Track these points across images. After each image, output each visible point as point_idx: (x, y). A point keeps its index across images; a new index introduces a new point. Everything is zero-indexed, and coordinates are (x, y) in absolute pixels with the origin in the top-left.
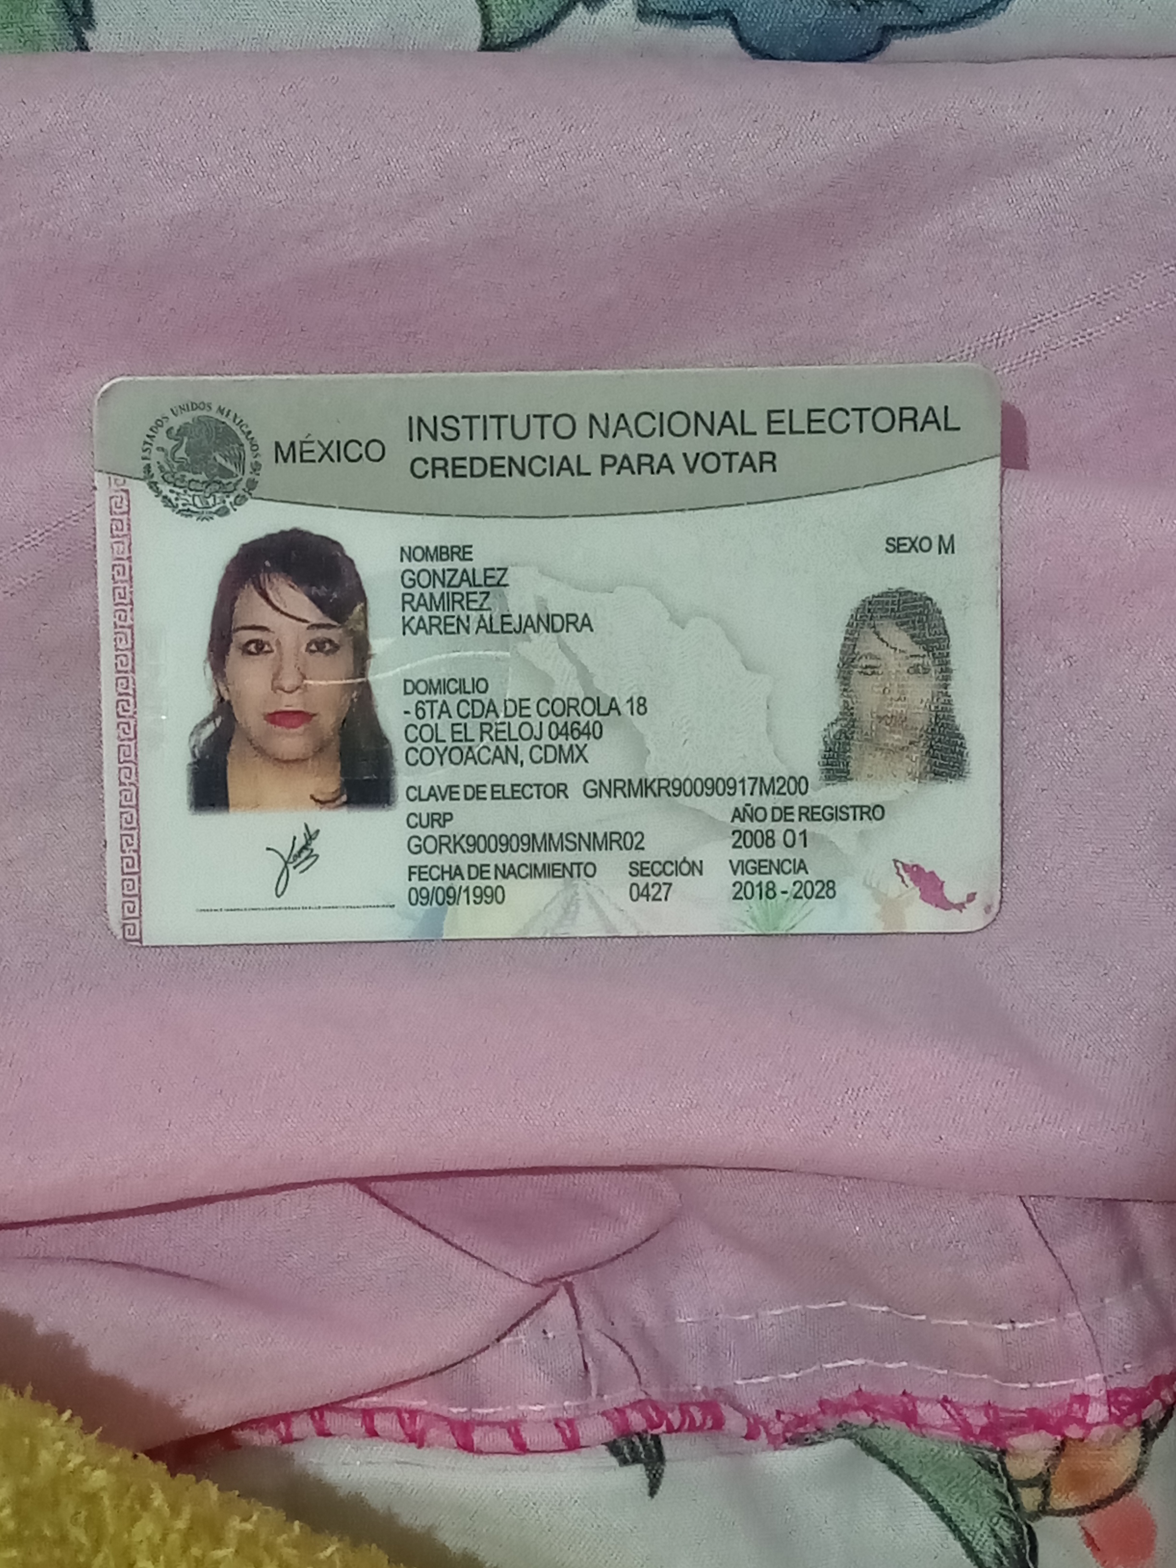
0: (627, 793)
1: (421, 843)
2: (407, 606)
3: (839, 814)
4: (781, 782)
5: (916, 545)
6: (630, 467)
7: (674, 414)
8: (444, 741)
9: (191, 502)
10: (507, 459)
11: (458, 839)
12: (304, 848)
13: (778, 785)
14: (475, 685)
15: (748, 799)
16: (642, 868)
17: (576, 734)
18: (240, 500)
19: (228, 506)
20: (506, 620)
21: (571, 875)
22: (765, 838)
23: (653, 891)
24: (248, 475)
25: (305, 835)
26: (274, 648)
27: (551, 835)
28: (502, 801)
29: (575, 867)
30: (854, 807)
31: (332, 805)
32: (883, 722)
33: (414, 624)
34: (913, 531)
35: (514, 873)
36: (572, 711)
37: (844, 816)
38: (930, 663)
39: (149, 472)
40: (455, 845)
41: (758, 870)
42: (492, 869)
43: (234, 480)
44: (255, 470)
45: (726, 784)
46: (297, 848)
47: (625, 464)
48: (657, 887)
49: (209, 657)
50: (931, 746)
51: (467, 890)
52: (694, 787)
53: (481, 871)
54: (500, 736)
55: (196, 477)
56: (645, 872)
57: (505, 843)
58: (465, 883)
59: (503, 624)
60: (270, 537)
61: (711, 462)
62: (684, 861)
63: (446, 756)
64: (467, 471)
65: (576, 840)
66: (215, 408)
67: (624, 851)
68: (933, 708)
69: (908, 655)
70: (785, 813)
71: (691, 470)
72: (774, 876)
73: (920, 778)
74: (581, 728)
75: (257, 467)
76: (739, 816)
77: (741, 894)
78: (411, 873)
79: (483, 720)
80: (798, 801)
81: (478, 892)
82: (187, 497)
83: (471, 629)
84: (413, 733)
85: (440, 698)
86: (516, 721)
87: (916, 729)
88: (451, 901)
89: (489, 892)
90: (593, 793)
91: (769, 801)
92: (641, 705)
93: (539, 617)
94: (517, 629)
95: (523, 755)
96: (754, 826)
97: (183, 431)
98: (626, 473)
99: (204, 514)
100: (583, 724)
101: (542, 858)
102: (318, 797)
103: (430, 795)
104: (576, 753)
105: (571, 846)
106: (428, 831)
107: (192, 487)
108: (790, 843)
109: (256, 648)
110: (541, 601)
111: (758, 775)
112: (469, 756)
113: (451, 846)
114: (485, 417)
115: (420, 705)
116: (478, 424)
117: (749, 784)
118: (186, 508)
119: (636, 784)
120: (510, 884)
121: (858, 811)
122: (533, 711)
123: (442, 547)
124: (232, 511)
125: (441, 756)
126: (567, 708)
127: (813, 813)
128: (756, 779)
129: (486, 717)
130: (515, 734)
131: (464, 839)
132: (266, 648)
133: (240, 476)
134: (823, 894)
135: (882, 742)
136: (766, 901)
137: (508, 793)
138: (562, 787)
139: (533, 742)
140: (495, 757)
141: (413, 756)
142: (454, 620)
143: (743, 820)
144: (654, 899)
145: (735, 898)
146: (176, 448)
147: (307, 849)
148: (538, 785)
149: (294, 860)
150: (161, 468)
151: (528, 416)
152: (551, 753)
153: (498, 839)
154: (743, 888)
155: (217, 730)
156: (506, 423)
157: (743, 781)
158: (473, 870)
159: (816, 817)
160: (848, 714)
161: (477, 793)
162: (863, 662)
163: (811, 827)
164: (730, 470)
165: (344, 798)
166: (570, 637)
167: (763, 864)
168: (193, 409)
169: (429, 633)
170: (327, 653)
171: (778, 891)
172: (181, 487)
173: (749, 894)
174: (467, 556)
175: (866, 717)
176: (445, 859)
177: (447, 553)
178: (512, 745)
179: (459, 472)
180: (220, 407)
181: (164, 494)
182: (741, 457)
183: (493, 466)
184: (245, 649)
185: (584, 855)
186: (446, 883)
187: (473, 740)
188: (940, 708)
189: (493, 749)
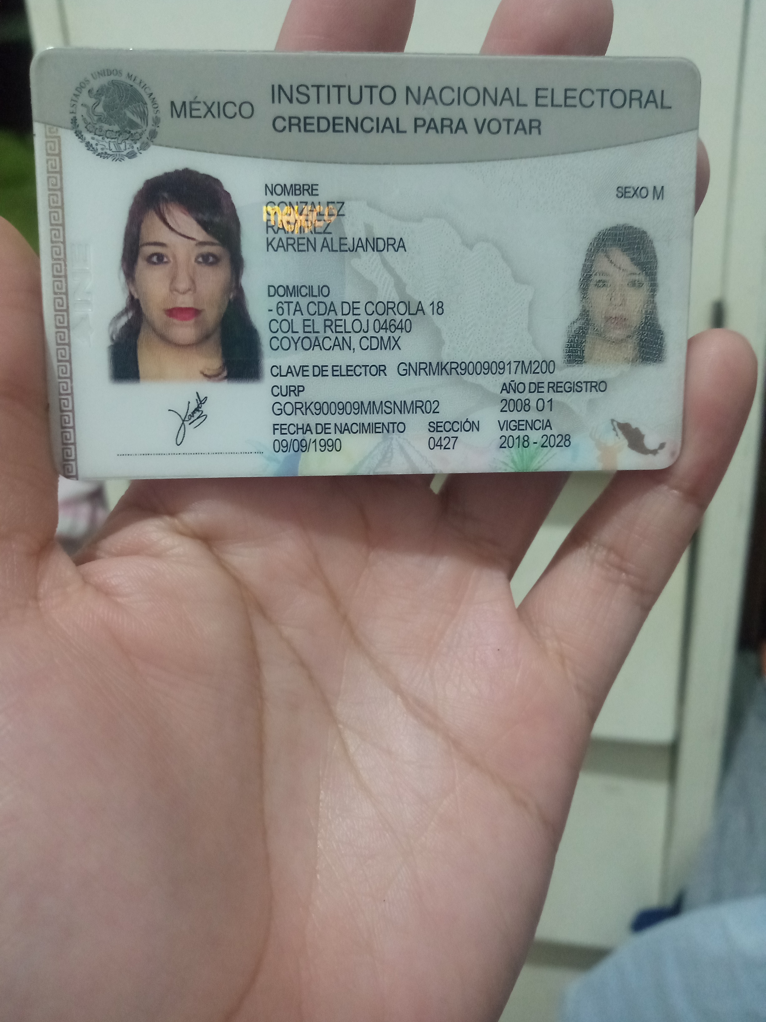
0: (428, 373)
1: (282, 407)
2: (270, 229)
3: (576, 387)
4: (537, 364)
5: (638, 192)
6: (436, 128)
7: (468, 88)
8: (297, 332)
9: (107, 147)
10: (345, 120)
11: (308, 405)
12: (197, 410)
13: (534, 367)
14: (320, 290)
15: (513, 377)
16: (438, 426)
17: (393, 328)
18: (145, 147)
19: (135, 150)
20: (343, 242)
21: (388, 431)
22: (524, 404)
23: (444, 443)
24: (150, 127)
25: (197, 400)
26: (171, 259)
27: (374, 402)
28: (340, 377)
29: (391, 425)
30: (587, 382)
31: (216, 378)
32: (609, 321)
33: (275, 244)
34: (636, 183)
35: (348, 430)
36: (390, 311)
37: (579, 389)
38: (643, 279)
39: (75, 123)
40: (306, 409)
41: (517, 428)
42: (332, 426)
43: (139, 131)
44: (156, 124)
45: (498, 366)
46: (192, 409)
47: (431, 126)
48: (447, 440)
49: (122, 265)
50: (641, 340)
51: (315, 441)
52: (475, 368)
53: (325, 428)
54: (339, 329)
55: (111, 128)
56: (439, 429)
57: (342, 408)
58: (314, 436)
59: (341, 245)
60: (167, 176)
61: (494, 126)
62: (467, 421)
63: (299, 344)
64: (315, 127)
65: (392, 406)
66: (125, 74)
67: (426, 414)
68: (644, 312)
69: (629, 273)
70: (538, 386)
71: (480, 131)
72: (529, 432)
73: (634, 361)
74: (396, 324)
75: (157, 121)
76: (506, 389)
77: (505, 445)
78: (275, 429)
79: (326, 317)
80: (547, 378)
81: (323, 443)
82: (104, 143)
83: (317, 248)
84: (275, 326)
85: (294, 299)
86: (350, 319)
87: (632, 326)
88: (304, 449)
89: (330, 443)
90: (404, 372)
91: (528, 378)
92: (439, 308)
93: (367, 240)
94: (351, 249)
95: (355, 343)
96: (515, 396)
97: (101, 92)
98: (433, 132)
99: (117, 157)
100: (398, 322)
101: (367, 419)
102: (207, 372)
103: (288, 373)
104: (393, 343)
105: (388, 410)
106: (287, 399)
107: (108, 135)
108: (540, 408)
109: (158, 259)
110: (368, 228)
111: (521, 360)
112: (317, 344)
113: (303, 409)
114: (329, 87)
115: (280, 305)
116: (323, 92)
117: (514, 366)
118: (104, 151)
119: (434, 366)
120: (346, 438)
121: (589, 384)
122: (362, 311)
123: (295, 185)
124: (138, 154)
125: (296, 343)
126: (387, 309)
127: (557, 387)
128: (519, 362)
129: (328, 314)
130: (349, 328)
131: (313, 405)
132: (165, 260)
133: (144, 127)
134: (562, 444)
135: (608, 335)
136: (522, 450)
137: (344, 372)
138: (382, 368)
139: (362, 334)
140: (334, 345)
141: (275, 343)
142: (305, 241)
143: (508, 392)
144: (445, 448)
145: (501, 447)
146: (96, 105)
147: (199, 411)
148: (366, 366)
149: (190, 419)
150: (84, 120)
151: (361, 87)
152: (375, 343)
153: (337, 405)
154: (507, 440)
155: (129, 321)
156: (344, 92)
157: (510, 363)
158: (319, 427)
159: (559, 389)
160: (585, 314)
161: (321, 371)
162: (597, 278)
163: (557, 397)
164: (508, 132)
165: (225, 374)
166: (390, 255)
167: (521, 423)
168: (108, 75)
169: (286, 250)
170: (212, 264)
171: (531, 441)
172: (100, 136)
173: (511, 445)
174: (314, 192)
175: (598, 319)
176: (299, 419)
177: (299, 189)
178: (347, 336)
179: (309, 127)
180: (128, 74)
181: (87, 140)
182: (516, 123)
183: (334, 125)
184: (149, 259)
185: (397, 417)
186: (299, 436)
187: (318, 332)
188: (649, 312)
189: (333, 339)
